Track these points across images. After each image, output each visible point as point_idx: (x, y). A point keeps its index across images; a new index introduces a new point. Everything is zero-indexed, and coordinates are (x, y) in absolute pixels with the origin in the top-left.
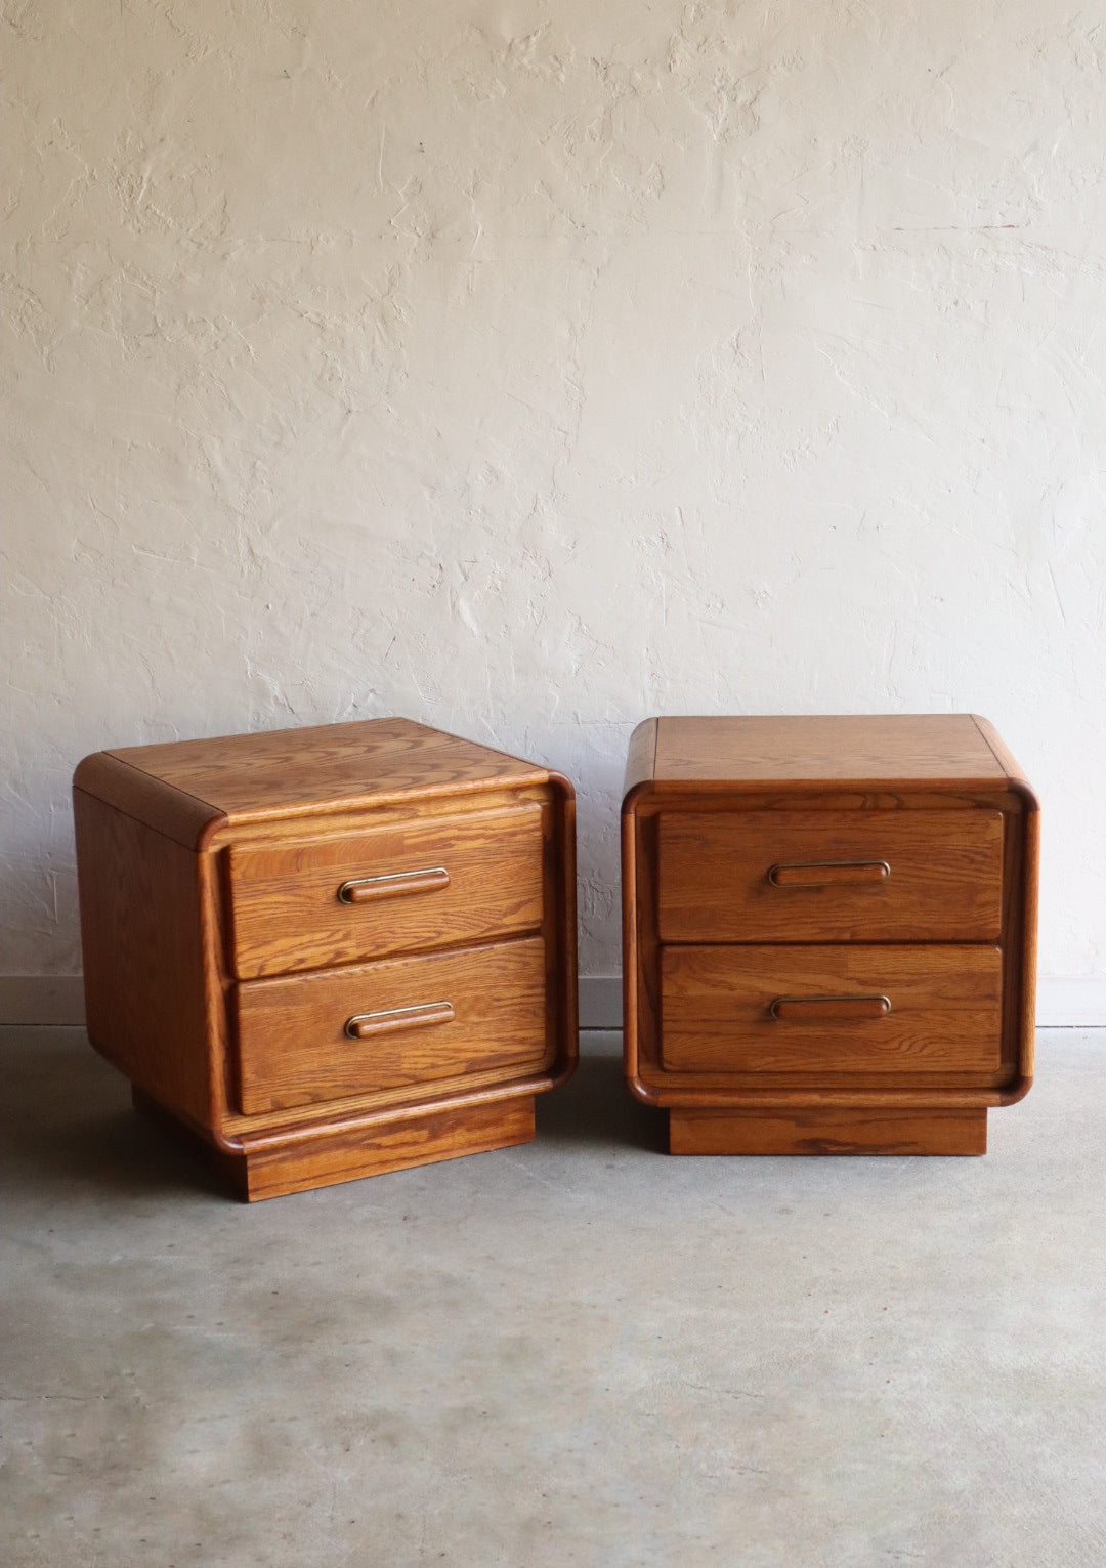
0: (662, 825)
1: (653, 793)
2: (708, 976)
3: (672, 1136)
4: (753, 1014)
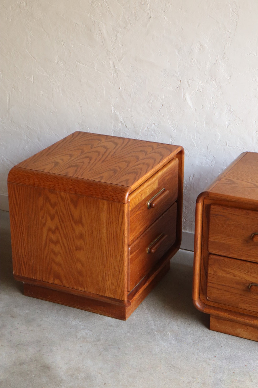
0: (211, 209)
1: (208, 196)
2: (226, 269)
3: (211, 323)
4: (242, 287)
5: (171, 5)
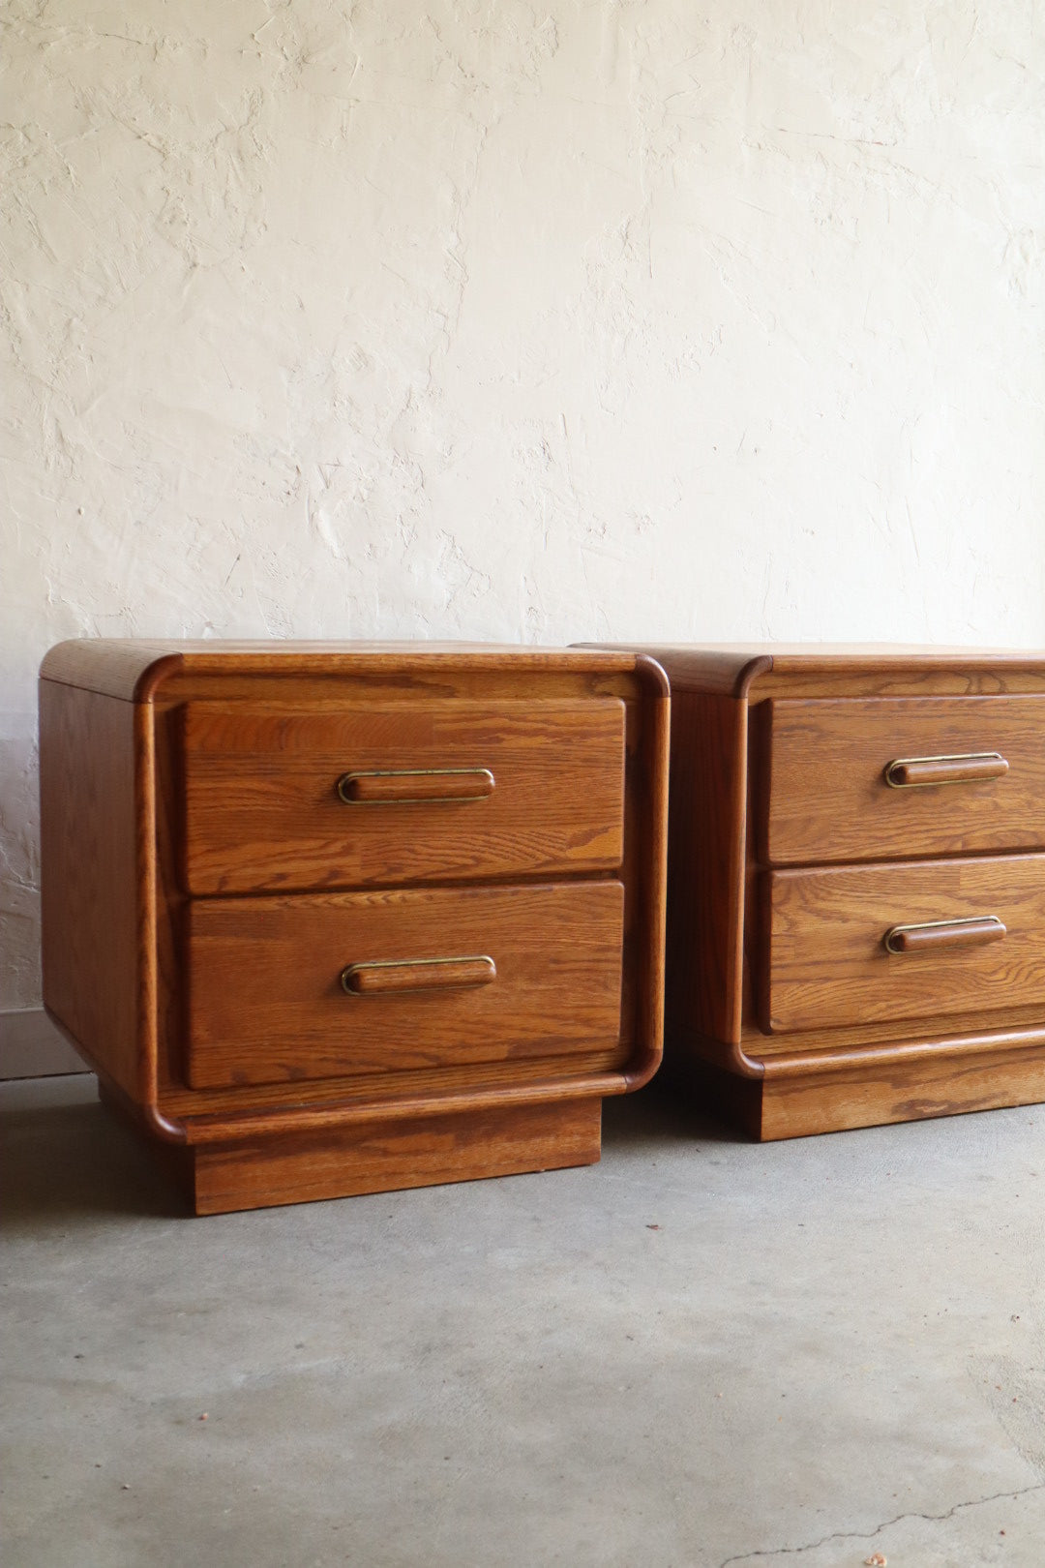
1: (770, 671)
2: (821, 905)
3: (764, 1118)
4: (866, 951)
5: (262, 230)
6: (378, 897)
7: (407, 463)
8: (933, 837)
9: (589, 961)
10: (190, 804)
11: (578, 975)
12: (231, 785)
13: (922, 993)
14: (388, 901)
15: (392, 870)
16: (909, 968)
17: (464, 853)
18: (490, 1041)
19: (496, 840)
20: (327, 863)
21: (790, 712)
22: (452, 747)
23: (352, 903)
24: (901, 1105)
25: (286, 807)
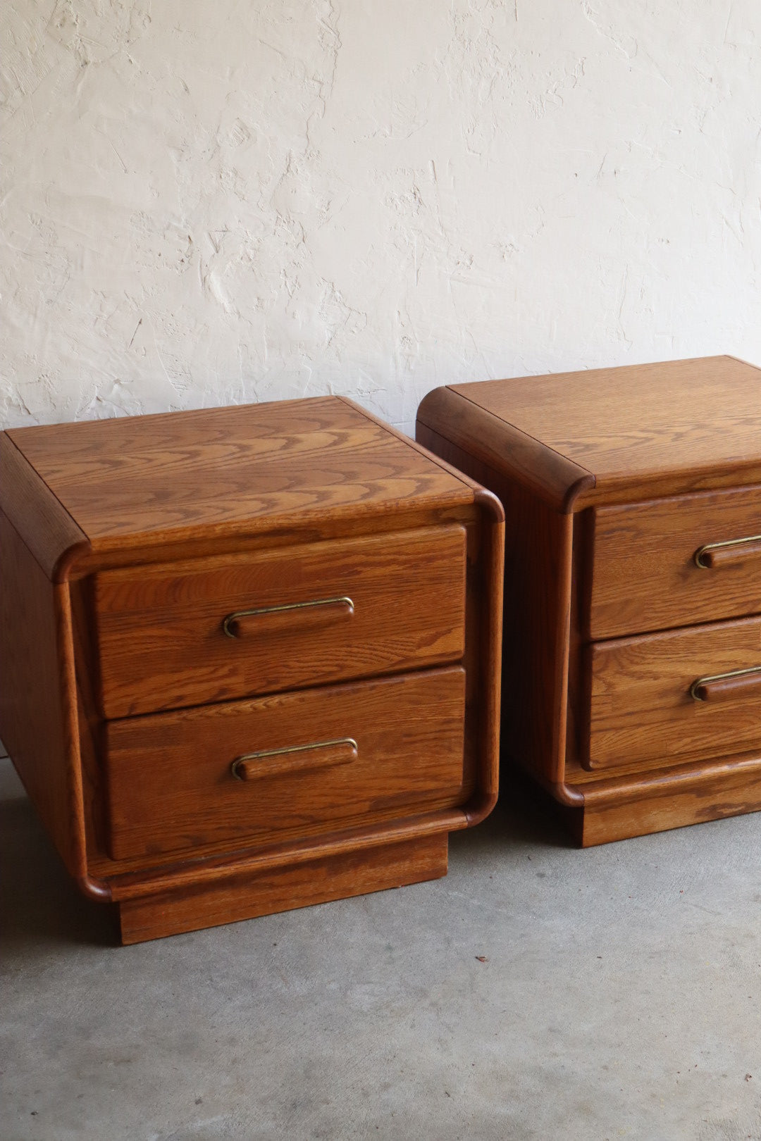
0: (597, 520)
1: (594, 488)
2: (635, 669)
3: (585, 831)
4: (673, 700)
5: (147, 21)
6: (260, 703)
7: (289, 222)
8: (737, 604)
9: (436, 732)
10: (103, 653)
11: (426, 743)
12: (135, 634)
13: (723, 727)
14: (268, 706)
15: (270, 683)
16: (711, 709)
17: (329, 663)
18: (355, 800)
19: (356, 650)
20: (217, 684)
21: (611, 518)
22: (319, 583)
23: (238, 711)
24: (704, 809)
25: (181, 645)
